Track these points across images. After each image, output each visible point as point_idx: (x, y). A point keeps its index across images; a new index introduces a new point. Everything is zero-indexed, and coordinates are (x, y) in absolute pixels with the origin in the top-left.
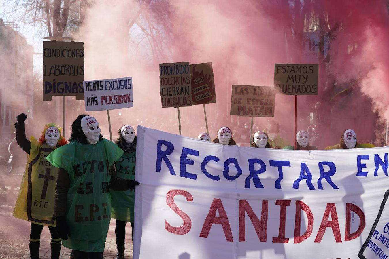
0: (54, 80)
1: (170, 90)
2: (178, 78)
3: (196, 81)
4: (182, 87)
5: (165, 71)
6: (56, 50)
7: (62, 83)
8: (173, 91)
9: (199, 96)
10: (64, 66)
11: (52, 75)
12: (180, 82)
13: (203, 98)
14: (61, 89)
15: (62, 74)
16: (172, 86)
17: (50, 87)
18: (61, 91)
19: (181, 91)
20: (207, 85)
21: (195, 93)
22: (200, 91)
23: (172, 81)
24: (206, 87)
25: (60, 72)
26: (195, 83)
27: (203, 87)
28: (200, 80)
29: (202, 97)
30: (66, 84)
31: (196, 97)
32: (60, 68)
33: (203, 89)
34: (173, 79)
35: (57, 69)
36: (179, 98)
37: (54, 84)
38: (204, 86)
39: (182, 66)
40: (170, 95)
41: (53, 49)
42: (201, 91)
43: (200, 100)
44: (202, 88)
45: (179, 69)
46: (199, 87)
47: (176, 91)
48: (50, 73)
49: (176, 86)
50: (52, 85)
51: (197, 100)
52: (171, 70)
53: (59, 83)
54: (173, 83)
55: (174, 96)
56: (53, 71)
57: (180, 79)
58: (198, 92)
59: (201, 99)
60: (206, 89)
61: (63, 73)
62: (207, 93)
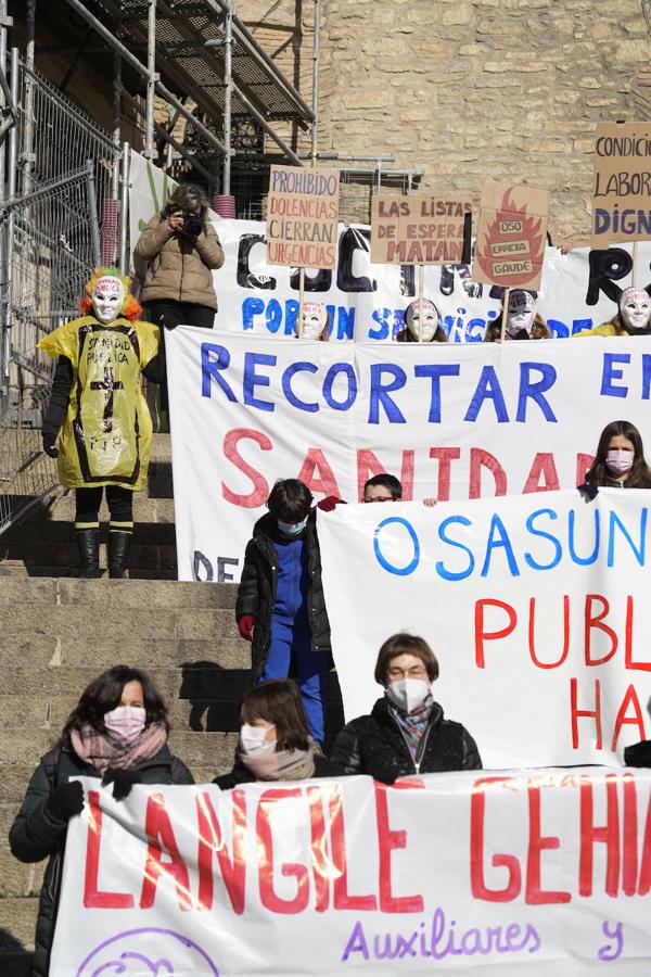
0: (616, 206)
1: (290, 226)
2: (309, 204)
3: (505, 228)
4: (316, 224)
5: (282, 182)
6: (623, 140)
7: (632, 212)
8: (296, 230)
9: (502, 264)
10: (637, 175)
11: (612, 194)
12: (313, 212)
13: (510, 273)
14: (630, 224)
15: (634, 193)
16: (293, 219)
17: (607, 219)
18: (630, 229)
19: (314, 233)
20: (526, 243)
21: (494, 255)
22: (507, 253)
23: (294, 207)
24: (524, 248)
25: (630, 189)
26: (502, 232)
27: (516, 245)
28: (514, 227)
29: (509, 268)
30: (641, 212)
31: (494, 265)
32: (629, 180)
33: (517, 249)
34: (297, 204)
35: (624, 182)
36: (308, 248)
37: (616, 212)
38: (520, 242)
39: (322, 177)
40: (288, 238)
41: (616, 140)
42: (512, 253)
43: (502, 274)
44: (514, 247)
45: (314, 182)
46: (508, 244)
47: (301, 231)
48: (608, 191)
49: (301, 219)
50: (612, 216)
51: (495, 274)
52: (296, 183)
53: (627, 212)
54: (297, 211)
55: (298, 242)
56: (613, 186)
57: (313, 206)
58: (502, 254)
59: (506, 273)
60: (522, 252)
61: (635, 189)
62: (522, 263)
